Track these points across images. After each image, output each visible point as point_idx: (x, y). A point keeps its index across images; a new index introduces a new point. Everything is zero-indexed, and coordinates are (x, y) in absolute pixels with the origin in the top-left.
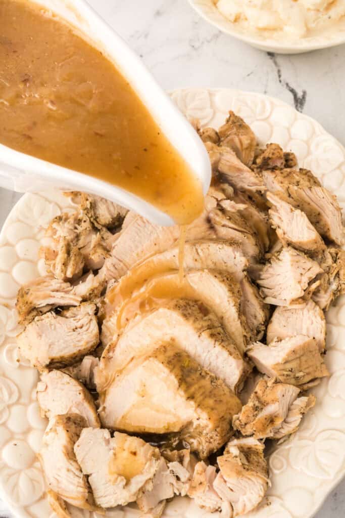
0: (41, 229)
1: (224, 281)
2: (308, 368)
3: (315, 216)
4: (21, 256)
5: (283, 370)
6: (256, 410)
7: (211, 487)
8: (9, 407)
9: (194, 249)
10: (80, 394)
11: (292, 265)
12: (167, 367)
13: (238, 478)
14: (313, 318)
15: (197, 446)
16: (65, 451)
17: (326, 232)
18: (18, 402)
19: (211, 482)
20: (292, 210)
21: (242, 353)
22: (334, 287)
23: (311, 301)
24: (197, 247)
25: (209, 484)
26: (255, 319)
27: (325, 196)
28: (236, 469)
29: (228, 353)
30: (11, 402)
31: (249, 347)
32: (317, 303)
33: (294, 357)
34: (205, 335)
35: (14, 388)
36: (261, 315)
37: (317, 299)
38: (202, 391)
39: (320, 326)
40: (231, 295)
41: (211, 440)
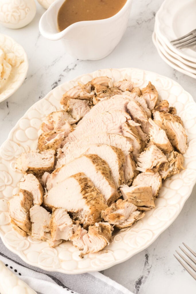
0: (45, 116)
1: (116, 152)
2: (144, 199)
3: (173, 136)
4: (32, 125)
5: (131, 196)
6: (113, 210)
7: (81, 238)
8: (6, 185)
9: (108, 136)
10: (38, 185)
11: (152, 153)
12: (78, 182)
13: (94, 236)
14: (156, 181)
15: (83, 221)
16: (21, 203)
17: (176, 145)
18: (10, 185)
19: (82, 235)
20: (160, 129)
21: (117, 187)
22: (171, 169)
23: (158, 173)
24: (110, 135)
25: (81, 236)
26: (129, 175)
27: (179, 127)
28: (95, 233)
29: (109, 183)
30: (7, 184)
31: (121, 186)
32: (161, 175)
33: (138, 191)
34: (100, 172)
35: (11, 179)
36: (132, 174)
37: (161, 173)
38: (91, 196)
39: (157, 184)
40: (118, 159)
41: (90, 220)
